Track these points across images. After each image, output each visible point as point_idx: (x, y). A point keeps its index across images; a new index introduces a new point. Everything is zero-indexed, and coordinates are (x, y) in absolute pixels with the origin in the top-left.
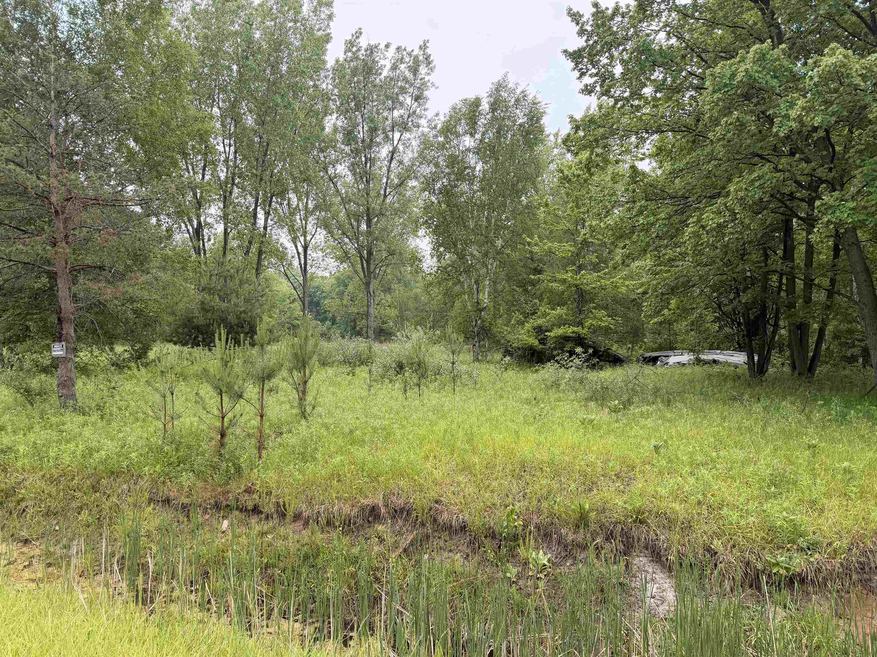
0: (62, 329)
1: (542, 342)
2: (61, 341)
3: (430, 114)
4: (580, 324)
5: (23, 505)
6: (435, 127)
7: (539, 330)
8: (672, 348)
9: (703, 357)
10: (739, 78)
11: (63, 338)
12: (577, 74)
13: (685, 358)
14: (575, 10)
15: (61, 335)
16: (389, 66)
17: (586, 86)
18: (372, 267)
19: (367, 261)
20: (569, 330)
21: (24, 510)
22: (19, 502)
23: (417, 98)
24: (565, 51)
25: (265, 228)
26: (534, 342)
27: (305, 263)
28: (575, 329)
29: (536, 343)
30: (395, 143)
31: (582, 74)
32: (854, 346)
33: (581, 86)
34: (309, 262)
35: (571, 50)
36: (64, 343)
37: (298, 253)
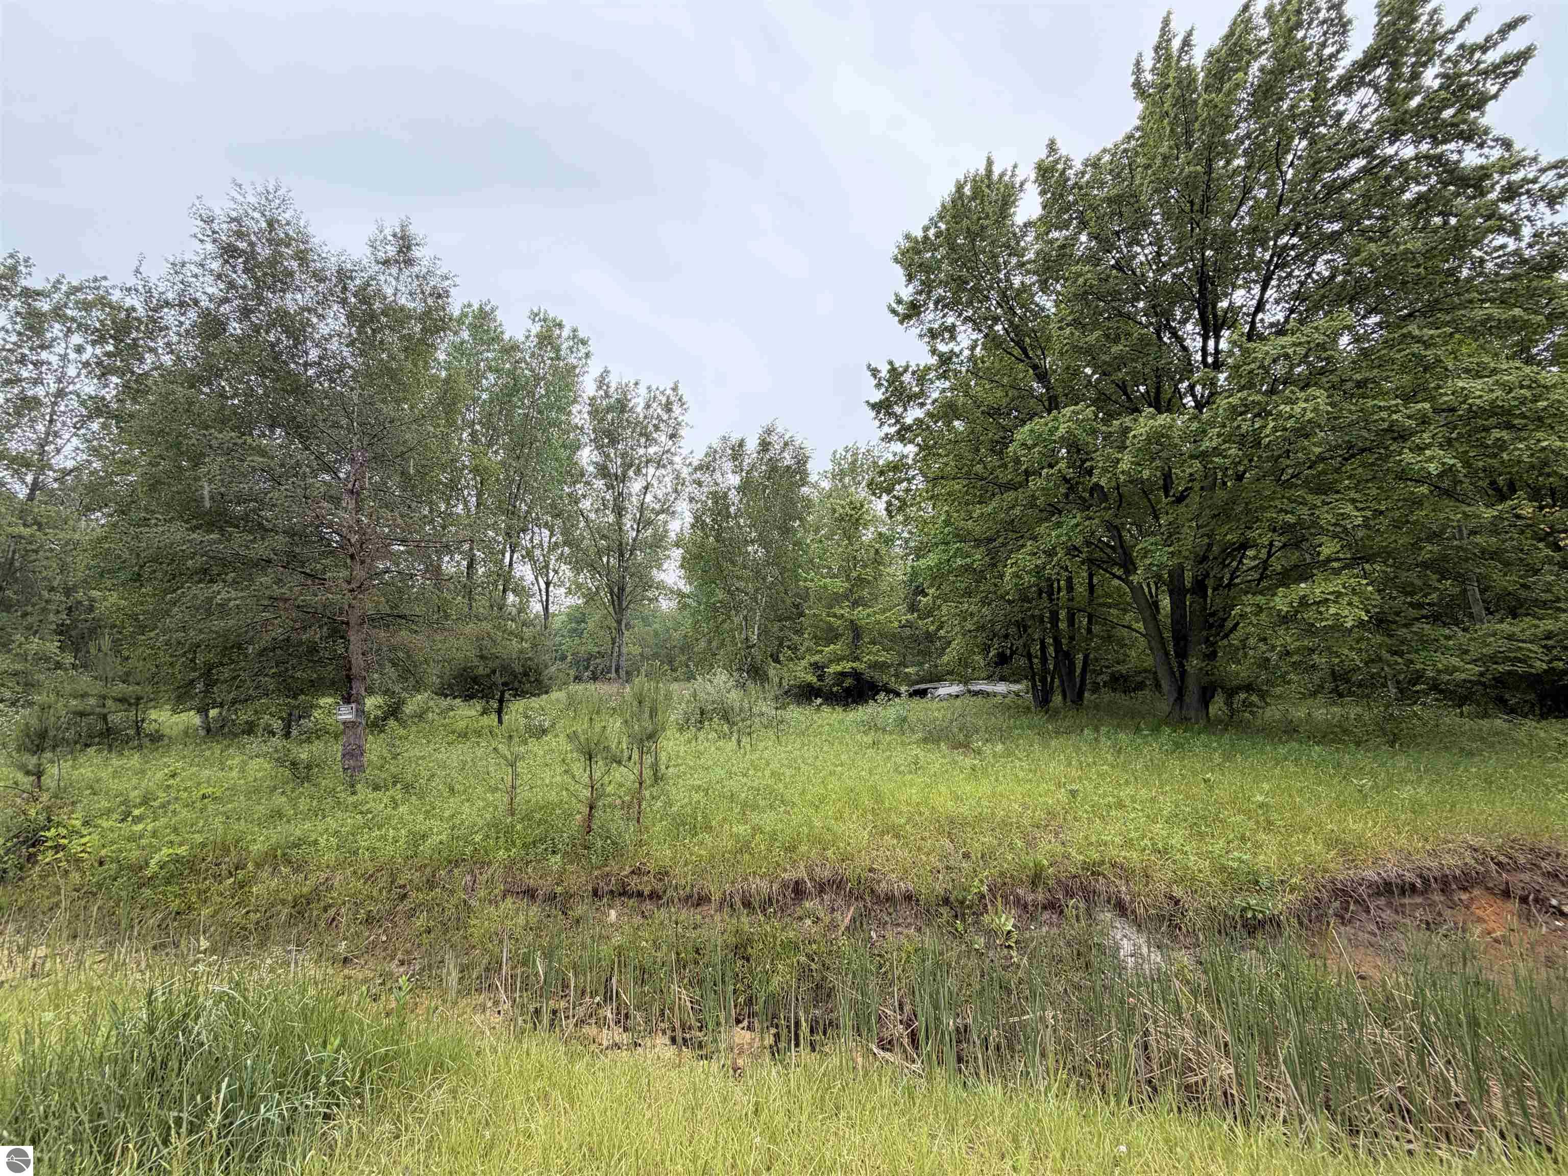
0: (351, 688)
1: (821, 678)
2: (349, 703)
3: (685, 452)
4: (857, 659)
5: (332, 912)
6: (690, 464)
7: (816, 666)
8: (939, 680)
9: (972, 688)
10: (1059, 434)
11: (352, 699)
12: (877, 423)
13: (955, 689)
14: (873, 366)
15: (350, 695)
16: (642, 405)
17: (887, 434)
18: (625, 604)
19: (618, 598)
20: (847, 666)
21: (334, 919)
22: (325, 910)
23: (672, 436)
24: (867, 402)
25: (511, 564)
26: (811, 678)
27: (547, 600)
28: (854, 665)
29: (815, 680)
30: (649, 479)
31: (882, 424)
32: (1102, 673)
33: (882, 435)
34: (551, 599)
35: (872, 401)
36: (354, 705)
37: (540, 590)
